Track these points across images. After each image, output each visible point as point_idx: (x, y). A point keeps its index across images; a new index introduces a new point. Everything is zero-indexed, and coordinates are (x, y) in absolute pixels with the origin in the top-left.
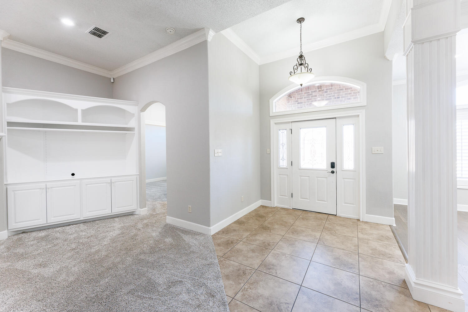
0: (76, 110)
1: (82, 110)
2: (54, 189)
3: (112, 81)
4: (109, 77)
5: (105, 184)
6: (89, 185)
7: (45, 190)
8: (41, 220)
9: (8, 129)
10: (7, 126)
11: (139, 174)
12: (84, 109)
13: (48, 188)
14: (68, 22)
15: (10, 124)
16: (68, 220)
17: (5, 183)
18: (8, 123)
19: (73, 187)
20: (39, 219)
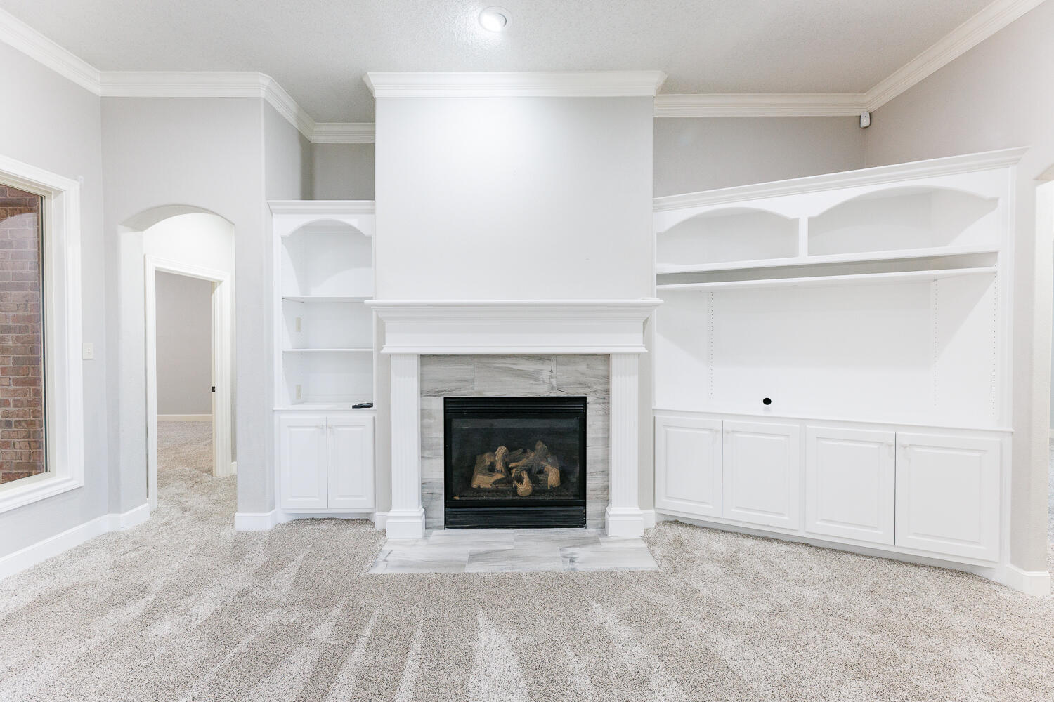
0: (796, 221)
1: (810, 219)
2: (738, 435)
3: (865, 122)
4: (855, 113)
5: (876, 446)
6: (824, 442)
7: (719, 436)
8: (711, 507)
9: (657, 290)
10: (657, 284)
11: (1013, 430)
12: (815, 213)
13: (728, 433)
15: (663, 278)
16: (768, 526)
17: (653, 407)
18: (658, 276)
19: (783, 439)
20: (707, 503)
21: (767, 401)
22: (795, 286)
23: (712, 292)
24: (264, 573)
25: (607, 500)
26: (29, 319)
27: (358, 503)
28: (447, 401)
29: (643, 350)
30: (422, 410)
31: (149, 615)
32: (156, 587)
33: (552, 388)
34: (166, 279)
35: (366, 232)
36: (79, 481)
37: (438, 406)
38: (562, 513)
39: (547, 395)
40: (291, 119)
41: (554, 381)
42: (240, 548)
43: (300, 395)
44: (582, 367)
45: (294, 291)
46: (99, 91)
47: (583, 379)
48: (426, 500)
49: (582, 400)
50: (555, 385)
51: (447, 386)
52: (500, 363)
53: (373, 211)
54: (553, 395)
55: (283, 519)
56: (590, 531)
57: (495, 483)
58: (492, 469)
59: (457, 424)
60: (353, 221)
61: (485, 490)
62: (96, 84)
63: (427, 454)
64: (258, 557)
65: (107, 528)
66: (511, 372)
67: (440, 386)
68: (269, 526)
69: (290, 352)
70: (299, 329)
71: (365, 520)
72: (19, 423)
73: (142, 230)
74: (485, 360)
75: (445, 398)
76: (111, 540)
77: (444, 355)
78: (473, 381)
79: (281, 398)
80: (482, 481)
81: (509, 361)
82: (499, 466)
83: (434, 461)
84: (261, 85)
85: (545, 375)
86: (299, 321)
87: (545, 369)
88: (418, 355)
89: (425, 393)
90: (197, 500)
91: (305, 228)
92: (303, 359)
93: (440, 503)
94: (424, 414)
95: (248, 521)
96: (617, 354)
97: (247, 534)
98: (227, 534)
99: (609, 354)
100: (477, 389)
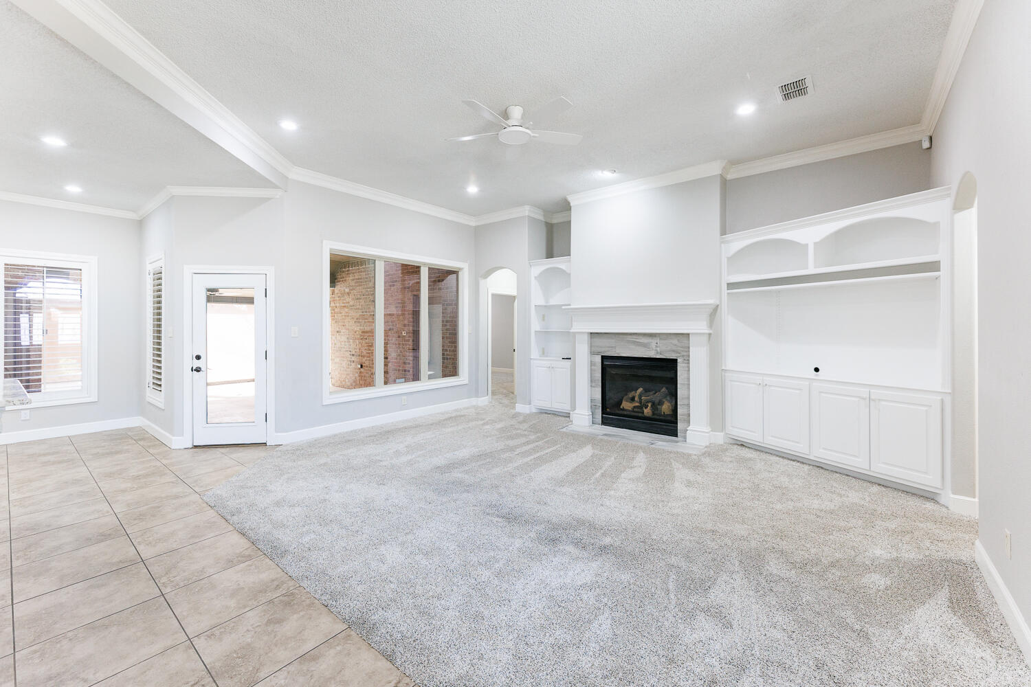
0: (807, 248)
1: (815, 244)
3: (926, 145)
4: (916, 138)
5: (857, 399)
7: (761, 388)
8: (757, 435)
9: (728, 293)
10: (728, 289)
11: (950, 391)
12: (817, 240)
13: (765, 386)
14: (746, 109)
15: (731, 286)
17: (723, 368)
18: (728, 284)
19: (798, 392)
20: (754, 432)
21: (817, 370)
22: (832, 286)
23: (779, 291)
24: (520, 423)
25: (689, 422)
26: (453, 317)
27: (565, 407)
28: (603, 358)
29: (711, 331)
30: (591, 361)
31: (484, 424)
32: (487, 419)
33: (657, 353)
34: (496, 297)
35: (568, 271)
36: (466, 382)
37: (598, 359)
38: (665, 427)
39: (655, 357)
40: (541, 218)
41: (658, 349)
42: (515, 416)
43: (544, 353)
44: (675, 341)
45: (541, 302)
46: (473, 224)
47: (674, 348)
48: (593, 408)
49: (675, 361)
50: (659, 351)
51: (603, 350)
52: (629, 338)
53: (570, 261)
54: (658, 357)
55: (534, 410)
56: (679, 439)
57: (634, 407)
58: (633, 399)
59: (608, 371)
60: (563, 266)
61: (626, 410)
62: (473, 222)
63: (593, 384)
64: (521, 418)
65: (474, 403)
66: (634, 343)
67: (599, 350)
68: (528, 412)
69: (539, 331)
70: (544, 320)
71: (567, 416)
72: (450, 358)
73: (486, 278)
74: (621, 336)
75: (602, 356)
76: (476, 407)
77: (601, 333)
78: (615, 347)
79: (535, 353)
80: (627, 405)
81: (634, 337)
82: (636, 399)
83: (597, 389)
84: (526, 211)
85: (653, 345)
86: (544, 316)
87: (653, 342)
88: (588, 333)
89: (592, 353)
90: (506, 401)
91: (547, 269)
92: (545, 334)
93: (600, 411)
94: (592, 364)
95: (521, 408)
96: (693, 334)
97: (519, 413)
98: (513, 411)
99: (689, 334)
100: (617, 351)
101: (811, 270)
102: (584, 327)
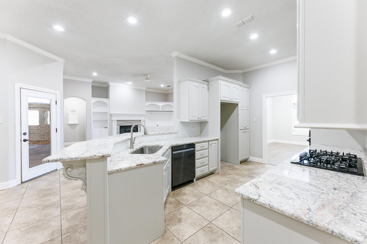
0: (160, 106)
15: (146, 111)
21: (157, 125)
28: (120, 126)
29: (144, 119)
37: (119, 127)
44: (138, 122)
45: (95, 111)
51: (120, 124)
52: (127, 121)
53: (109, 100)
59: (121, 129)
60: (105, 101)
67: (119, 124)
69: (94, 120)
74: (125, 121)
77: (120, 120)
85: (133, 123)
88: (117, 120)
89: (117, 125)
91: (96, 102)
94: (117, 128)
99: (140, 120)
100: (124, 124)
101: (160, 110)
102: (115, 118)
